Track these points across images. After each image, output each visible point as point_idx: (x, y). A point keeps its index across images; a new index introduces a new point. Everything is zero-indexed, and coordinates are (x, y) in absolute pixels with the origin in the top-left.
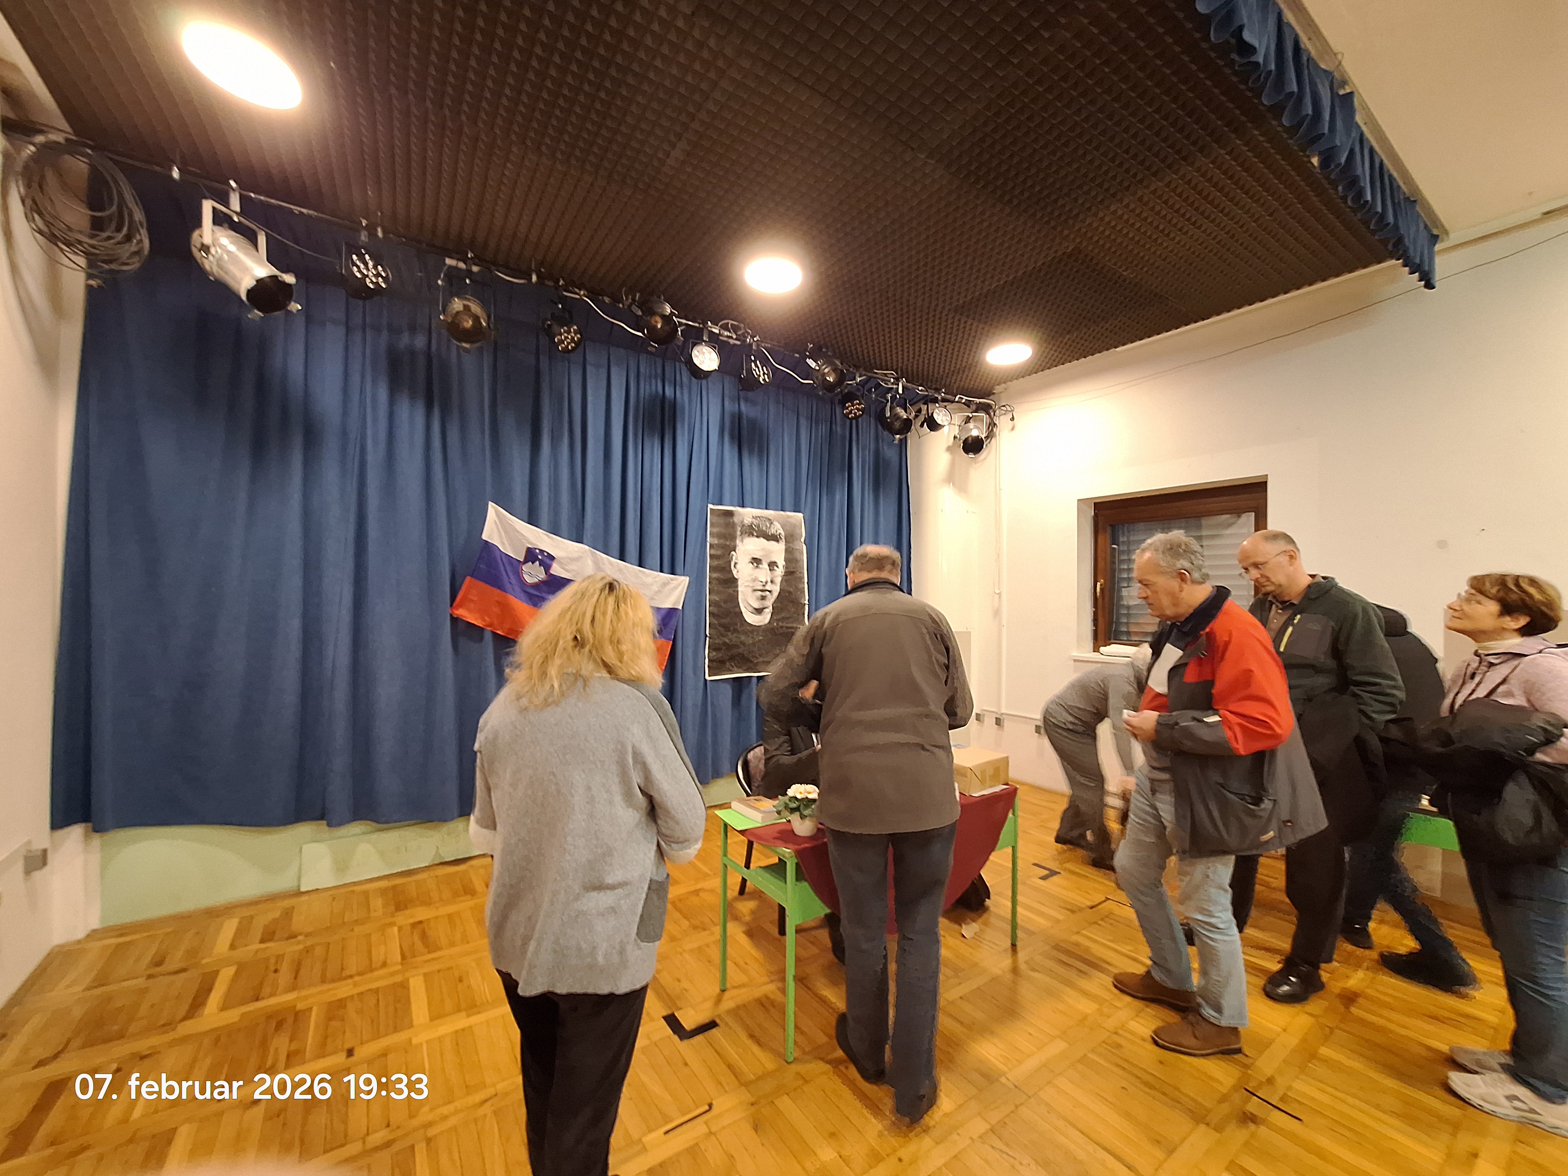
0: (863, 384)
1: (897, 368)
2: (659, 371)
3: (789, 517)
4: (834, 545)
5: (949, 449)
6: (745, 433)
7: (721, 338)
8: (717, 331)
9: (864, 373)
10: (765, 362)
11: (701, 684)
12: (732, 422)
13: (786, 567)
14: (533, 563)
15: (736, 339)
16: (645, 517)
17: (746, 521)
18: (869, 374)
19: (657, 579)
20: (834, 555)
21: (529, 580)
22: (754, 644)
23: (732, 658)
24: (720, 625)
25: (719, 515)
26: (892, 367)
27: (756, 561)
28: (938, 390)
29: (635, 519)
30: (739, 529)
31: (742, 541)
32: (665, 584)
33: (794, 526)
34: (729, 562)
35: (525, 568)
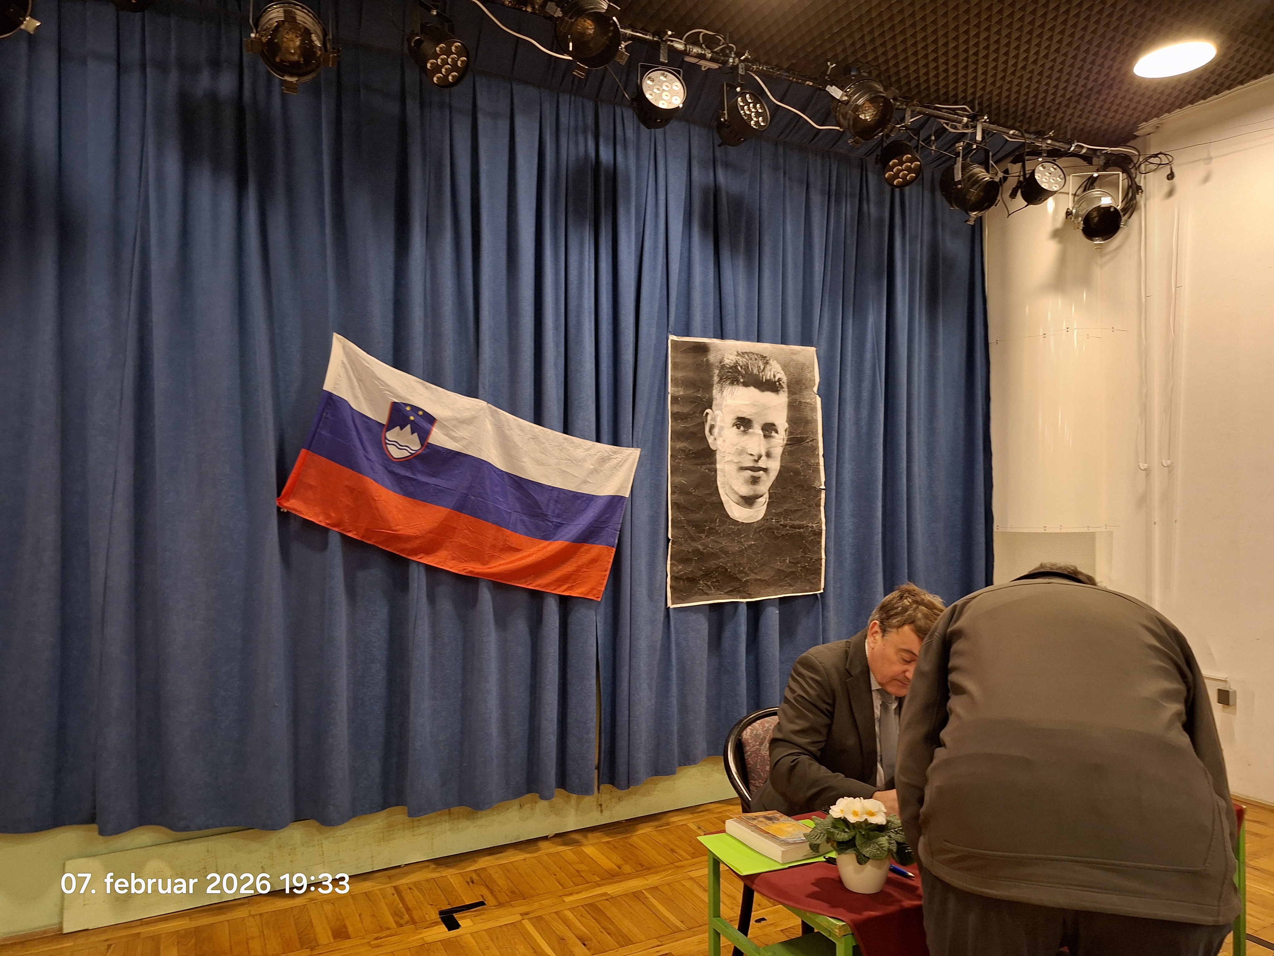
0: (916, 129)
1: (972, 101)
2: (590, 121)
3: (794, 353)
4: (865, 395)
5: (1057, 234)
6: (724, 217)
7: (688, 59)
8: (680, 46)
9: (918, 109)
10: (759, 96)
11: (661, 616)
12: (705, 204)
13: (790, 432)
14: (402, 429)
15: (712, 60)
16: (571, 354)
17: (727, 361)
18: (928, 111)
19: (592, 452)
20: (865, 412)
21: (395, 453)
22: (741, 552)
23: (707, 574)
24: (689, 522)
25: (685, 352)
26: (965, 98)
27: (743, 423)
28: (1040, 134)
29: (557, 357)
30: (717, 372)
31: (721, 391)
32: (603, 459)
33: (802, 367)
34: (702, 424)
35: (391, 435)
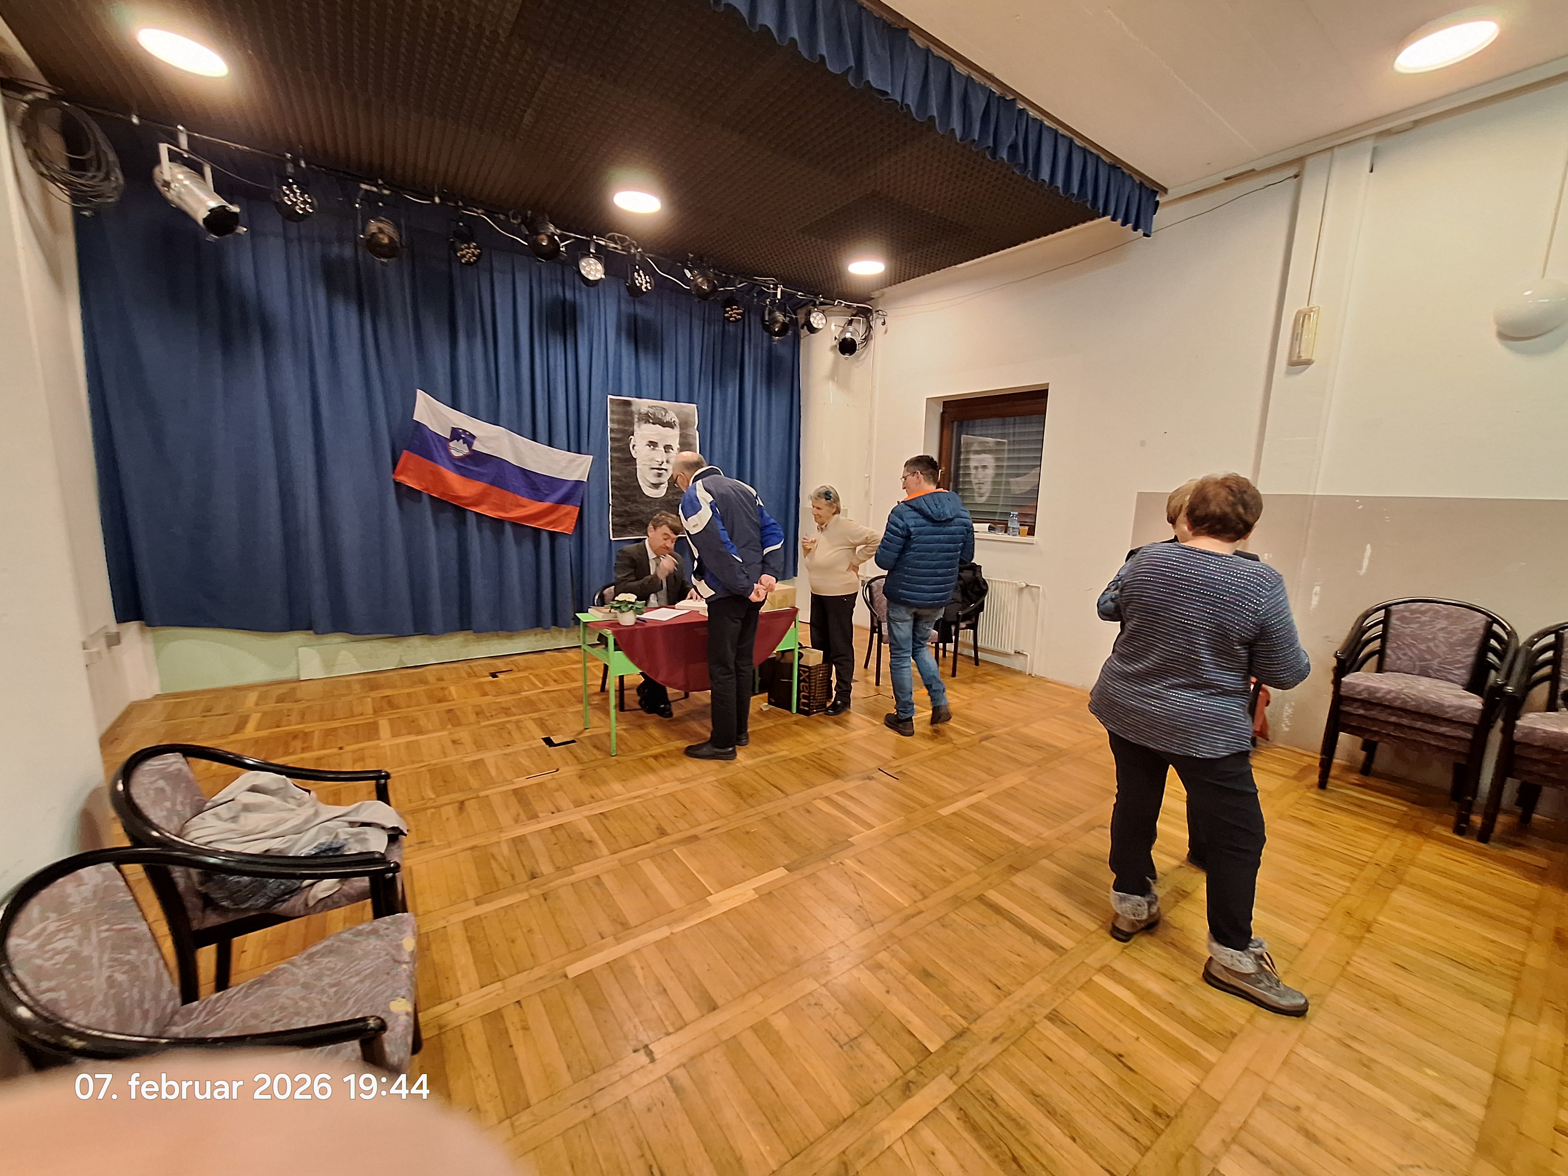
0: (745, 289)
1: (776, 275)
2: (559, 276)
3: (683, 407)
4: (727, 431)
5: (829, 349)
6: (640, 332)
7: (606, 250)
8: (603, 243)
9: (743, 280)
10: (649, 271)
11: (606, 543)
12: (629, 322)
13: (680, 450)
14: (458, 441)
15: (622, 250)
16: (552, 404)
17: (642, 411)
18: (749, 281)
19: (565, 456)
20: (727, 441)
21: (456, 454)
22: (652, 513)
23: (632, 524)
24: (622, 496)
25: (619, 404)
26: (771, 274)
27: (653, 444)
28: (817, 295)
29: (544, 406)
30: (637, 416)
31: (639, 427)
32: (572, 461)
33: (688, 415)
34: (628, 445)
35: (451, 444)
